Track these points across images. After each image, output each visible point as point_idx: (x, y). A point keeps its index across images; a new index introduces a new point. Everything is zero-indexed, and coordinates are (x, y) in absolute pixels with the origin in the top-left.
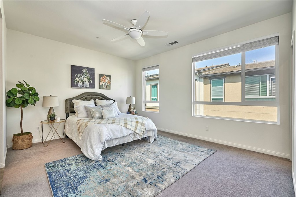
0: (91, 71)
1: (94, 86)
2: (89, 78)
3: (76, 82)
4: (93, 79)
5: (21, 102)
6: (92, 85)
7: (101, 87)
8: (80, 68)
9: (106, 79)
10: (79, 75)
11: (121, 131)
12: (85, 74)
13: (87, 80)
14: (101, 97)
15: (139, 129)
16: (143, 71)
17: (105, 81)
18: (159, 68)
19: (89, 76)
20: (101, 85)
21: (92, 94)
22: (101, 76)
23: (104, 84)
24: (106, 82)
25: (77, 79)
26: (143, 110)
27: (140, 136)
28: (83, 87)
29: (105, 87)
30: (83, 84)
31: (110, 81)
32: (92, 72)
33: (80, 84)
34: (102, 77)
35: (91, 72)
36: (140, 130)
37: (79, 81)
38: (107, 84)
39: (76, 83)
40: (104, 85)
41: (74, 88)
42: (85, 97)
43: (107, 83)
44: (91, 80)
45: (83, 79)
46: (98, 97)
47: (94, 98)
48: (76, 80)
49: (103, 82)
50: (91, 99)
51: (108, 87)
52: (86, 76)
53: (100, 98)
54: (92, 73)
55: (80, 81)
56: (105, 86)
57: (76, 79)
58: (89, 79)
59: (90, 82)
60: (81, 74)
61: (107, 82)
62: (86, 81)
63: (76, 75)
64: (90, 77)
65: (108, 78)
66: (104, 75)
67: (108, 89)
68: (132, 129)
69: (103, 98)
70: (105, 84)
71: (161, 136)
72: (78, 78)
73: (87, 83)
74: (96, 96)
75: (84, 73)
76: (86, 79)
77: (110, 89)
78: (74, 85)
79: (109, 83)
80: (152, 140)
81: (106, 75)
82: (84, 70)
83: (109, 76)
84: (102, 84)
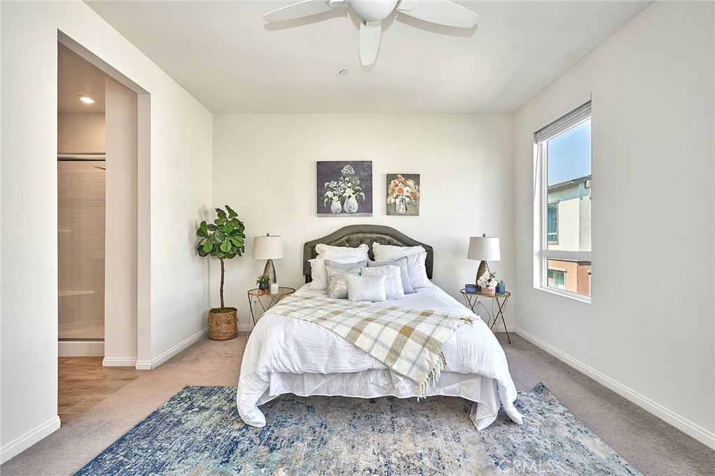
0: (363, 169)
1: (370, 208)
2: (357, 188)
3: (326, 200)
4: (369, 191)
5: (211, 247)
6: (366, 206)
7: (390, 210)
8: (337, 166)
9: (406, 186)
10: (333, 184)
11: (333, 353)
12: (347, 179)
13: (353, 194)
14: (388, 238)
15: (408, 360)
16: (537, 142)
17: (401, 191)
18: (589, 112)
19: (359, 182)
20: (390, 204)
21: (365, 230)
22: (390, 178)
23: (398, 201)
24: (405, 193)
25: (329, 194)
26: (536, 285)
27: (416, 387)
28: (343, 211)
29: (401, 209)
30: (342, 204)
31: (419, 191)
32: (364, 171)
33: (336, 205)
34: (392, 182)
35: (362, 173)
36: (414, 364)
37: (333, 198)
38: (407, 200)
39: (327, 203)
40: (398, 203)
41: (323, 216)
42: (346, 238)
43: (408, 197)
44: (362, 194)
45: (342, 191)
46: (382, 238)
47: (369, 241)
48: (327, 197)
49: (395, 196)
50: (361, 243)
51: (412, 207)
52: (350, 185)
53: (385, 239)
54: (366, 174)
55: (336, 198)
56: (403, 206)
57: (327, 193)
58: (358, 191)
59: (359, 200)
60: (338, 180)
61: (408, 194)
62: (350, 197)
63: (326, 184)
64: (359, 185)
65: (411, 183)
66: (399, 176)
67: (412, 215)
68: (373, 353)
69: (395, 241)
70: (403, 200)
71: (561, 409)
72: (332, 190)
73: (353, 203)
74: (374, 236)
75: (344, 178)
76: (349, 192)
77: (418, 215)
78: (323, 208)
79: (415, 197)
80: (485, 418)
81: (403, 175)
82: (345, 170)
83: (416, 178)
84: (393, 201)
